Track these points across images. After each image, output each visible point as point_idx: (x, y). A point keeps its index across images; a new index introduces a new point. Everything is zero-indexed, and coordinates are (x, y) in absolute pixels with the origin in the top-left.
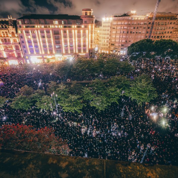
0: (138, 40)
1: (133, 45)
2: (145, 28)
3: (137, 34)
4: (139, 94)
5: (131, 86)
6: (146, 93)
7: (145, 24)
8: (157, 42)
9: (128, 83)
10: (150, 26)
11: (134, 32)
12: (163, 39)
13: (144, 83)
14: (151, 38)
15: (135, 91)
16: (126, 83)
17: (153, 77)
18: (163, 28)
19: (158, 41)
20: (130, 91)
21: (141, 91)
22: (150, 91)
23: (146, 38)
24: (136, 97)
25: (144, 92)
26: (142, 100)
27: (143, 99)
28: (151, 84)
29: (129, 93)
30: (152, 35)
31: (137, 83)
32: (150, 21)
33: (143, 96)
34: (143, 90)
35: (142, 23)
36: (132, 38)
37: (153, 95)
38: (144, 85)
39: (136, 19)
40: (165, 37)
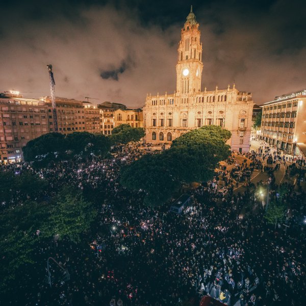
0: (39, 136)
1: (31, 143)
2: (44, 117)
3: (33, 126)
4: (69, 223)
5: (50, 215)
6: (79, 215)
7: (42, 111)
8: (69, 136)
9: (43, 212)
10: (51, 114)
11: (26, 122)
12: (77, 131)
13: (70, 201)
14: (59, 132)
15: (61, 220)
16: (38, 213)
17: (81, 186)
18: (72, 118)
19: (70, 134)
20: (52, 225)
21: (70, 216)
22: (85, 210)
23: (52, 132)
24: (66, 230)
25: (76, 214)
26: (77, 230)
27: (78, 227)
28: (81, 198)
29: (50, 229)
30: (59, 127)
31: (60, 205)
32: (49, 108)
33: (77, 222)
34: (72, 213)
35: (37, 110)
36: (25, 132)
37: (91, 214)
38: (71, 204)
39: (25, 103)
40: (78, 128)
